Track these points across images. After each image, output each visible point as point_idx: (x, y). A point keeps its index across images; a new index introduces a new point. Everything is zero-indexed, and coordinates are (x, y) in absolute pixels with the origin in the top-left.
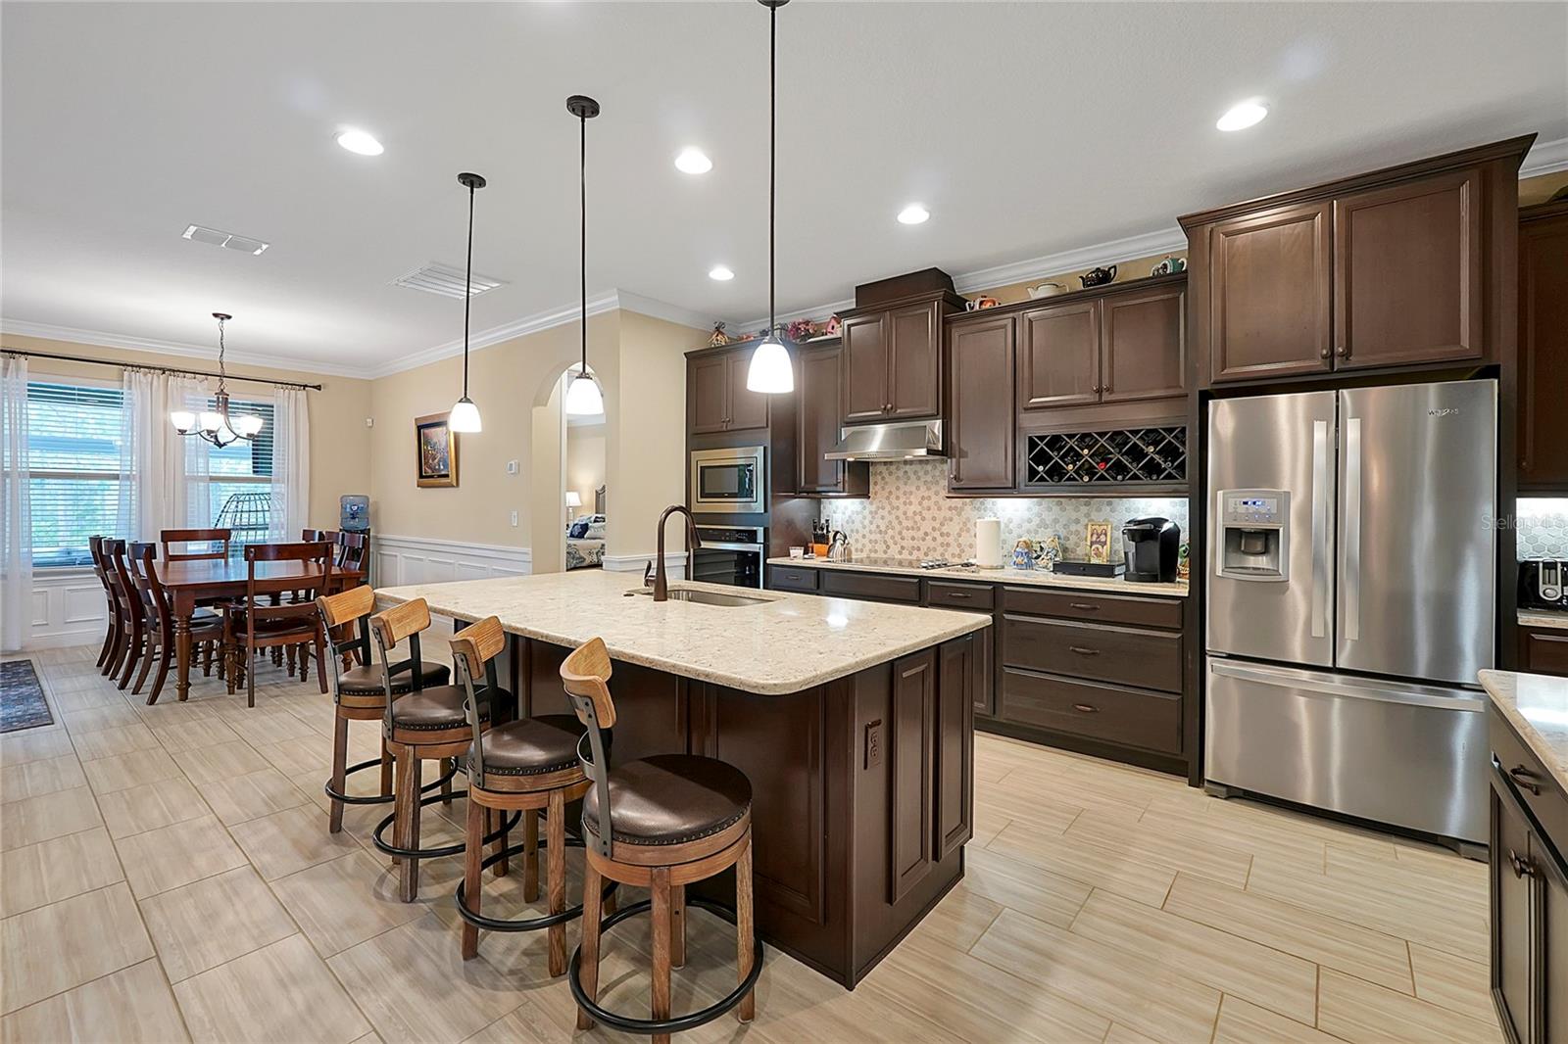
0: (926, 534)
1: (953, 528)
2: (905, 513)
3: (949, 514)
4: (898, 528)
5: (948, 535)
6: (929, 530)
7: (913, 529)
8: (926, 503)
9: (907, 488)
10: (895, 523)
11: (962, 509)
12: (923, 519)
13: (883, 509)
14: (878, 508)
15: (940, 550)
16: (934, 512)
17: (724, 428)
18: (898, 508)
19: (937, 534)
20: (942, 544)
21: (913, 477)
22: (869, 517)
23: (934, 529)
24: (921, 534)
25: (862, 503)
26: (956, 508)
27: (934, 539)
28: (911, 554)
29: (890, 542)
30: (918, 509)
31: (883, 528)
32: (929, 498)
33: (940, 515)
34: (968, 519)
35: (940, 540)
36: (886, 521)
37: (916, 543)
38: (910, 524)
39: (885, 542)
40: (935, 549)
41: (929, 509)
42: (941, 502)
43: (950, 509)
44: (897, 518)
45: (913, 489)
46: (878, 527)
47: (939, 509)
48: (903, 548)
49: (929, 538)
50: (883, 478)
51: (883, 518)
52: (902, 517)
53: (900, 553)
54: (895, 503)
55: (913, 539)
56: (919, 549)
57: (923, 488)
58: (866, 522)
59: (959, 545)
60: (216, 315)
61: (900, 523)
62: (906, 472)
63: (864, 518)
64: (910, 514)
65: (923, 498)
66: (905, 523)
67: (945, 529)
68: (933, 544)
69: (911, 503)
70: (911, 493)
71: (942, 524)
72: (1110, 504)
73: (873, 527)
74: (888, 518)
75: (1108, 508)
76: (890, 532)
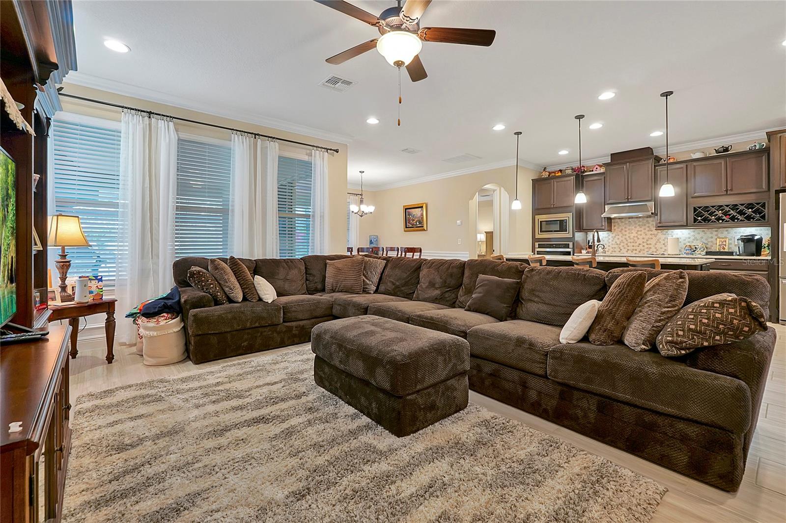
0: (640, 244)
1: (653, 242)
3: (651, 236)
4: (626, 242)
5: (650, 244)
7: (633, 242)
8: (639, 233)
9: (630, 228)
10: (624, 241)
11: (657, 235)
12: (638, 239)
13: (618, 235)
14: (616, 235)
16: (644, 236)
17: (552, 207)
18: (626, 235)
19: (645, 244)
20: (647, 248)
21: (633, 224)
22: (612, 238)
24: (637, 244)
25: (608, 234)
26: (654, 234)
27: (644, 246)
29: (622, 248)
30: (636, 235)
31: (618, 243)
32: (641, 231)
33: (646, 237)
34: (660, 238)
35: (646, 246)
36: (620, 240)
37: (635, 248)
38: (632, 241)
39: (620, 248)
41: (641, 235)
42: (647, 233)
43: (651, 234)
44: (625, 239)
45: (633, 228)
46: (616, 242)
48: (628, 250)
49: (641, 246)
50: (619, 224)
51: (618, 239)
52: (628, 238)
55: (633, 246)
56: (636, 250)
57: (638, 227)
58: (610, 241)
59: (656, 248)
60: (360, 172)
62: (630, 221)
63: (609, 239)
64: (632, 237)
65: (638, 231)
66: (629, 241)
67: (648, 243)
68: (643, 248)
69: (632, 233)
70: (632, 229)
71: (647, 240)
72: (727, 231)
73: (614, 243)
74: (621, 239)
75: (726, 232)
76: (622, 244)
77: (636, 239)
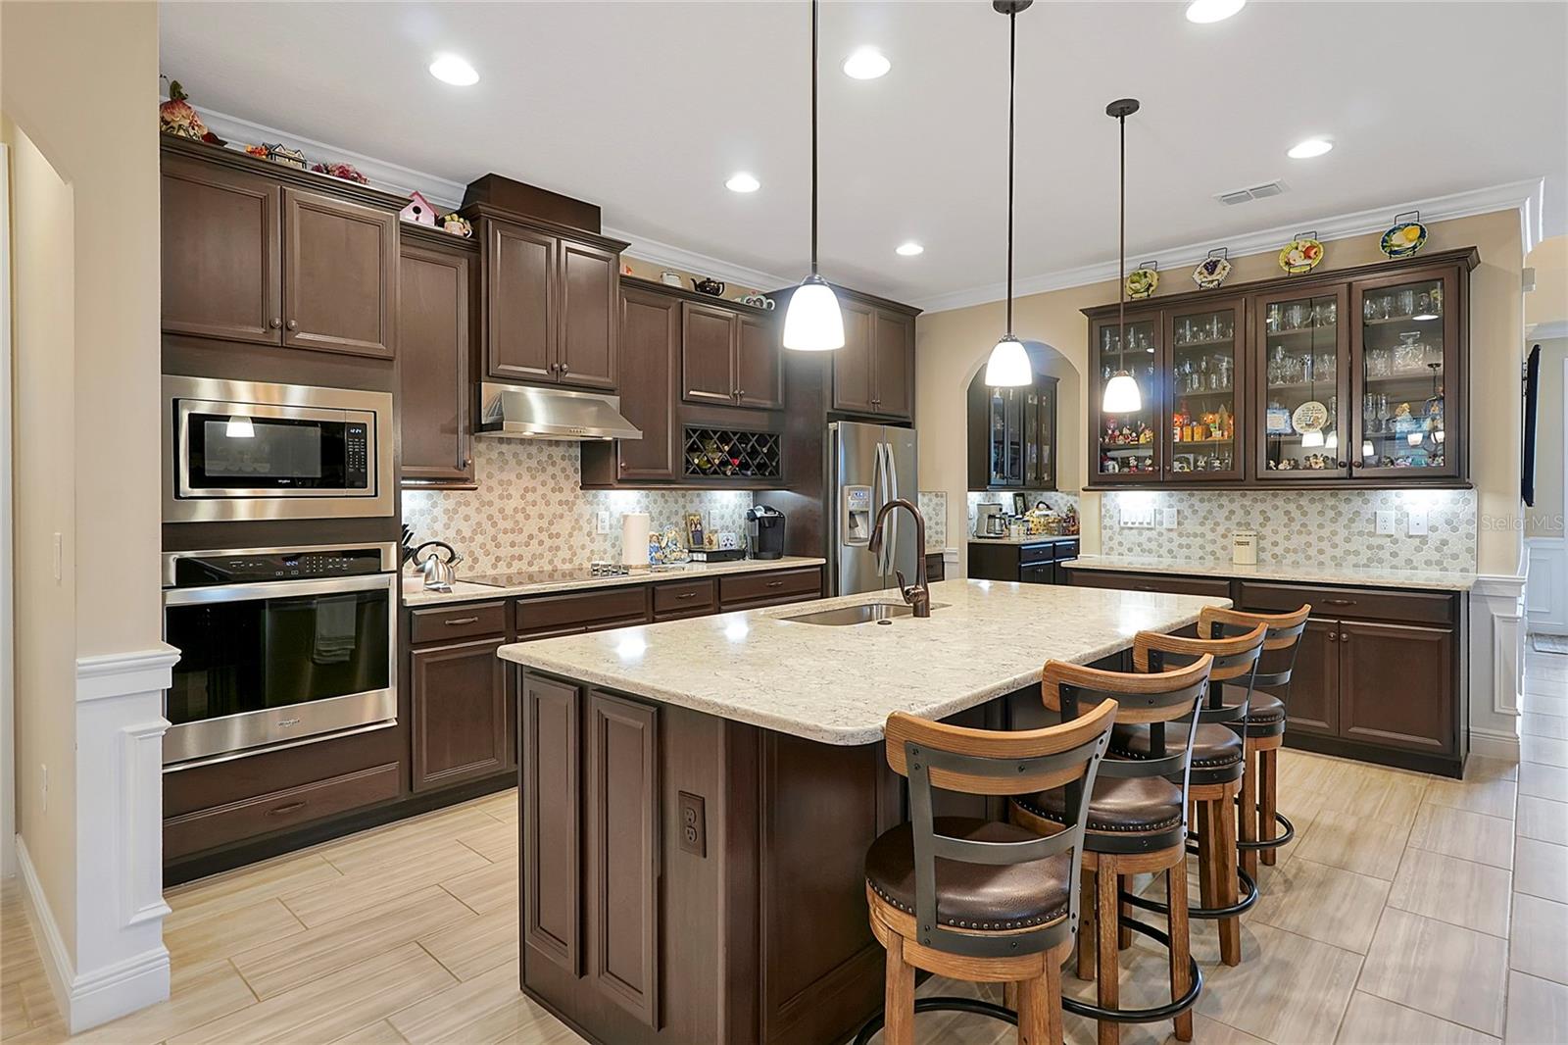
0: (531, 537)
1: (563, 527)
2: (501, 511)
3: (559, 510)
4: (491, 531)
5: (558, 535)
6: (535, 532)
7: (513, 531)
8: (530, 497)
9: (505, 476)
10: (487, 525)
11: (574, 504)
14: (459, 504)
15: (548, 555)
16: (541, 507)
18: (490, 504)
19: (544, 536)
20: (550, 549)
21: (512, 462)
22: (444, 519)
23: (541, 530)
24: (524, 537)
25: (430, 497)
26: (567, 502)
27: (541, 543)
28: (509, 565)
29: (479, 553)
30: (521, 504)
31: (467, 533)
32: (534, 490)
33: (548, 512)
34: (581, 516)
35: (548, 543)
36: (473, 522)
37: (516, 551)
38: (509, 524)
40: (541, 556)
41: (534, 504)
42: (550, 494)
43: (560, 503)
44: (490, 517)
45: (513, 477)
46: (459, 532)
47: (548, 504)
48: (498, 559)
49: (534, 542)
51: (467, 518)
52: (497, 516)
53: (494, 566)
54: (487, 497)
56: (520, 558)
57: (526, 477)
59: (571, 548)
61: (494, 525)
62: (501, 453)
63: (435, 520)
64: (509, 511)
65: (526, 490)
66: (502, 524)
67: (554, 529)
68: (540, 550)
69: (509, 497)
70: (510, 483)
71: (551, 523)
74: (475, 518)
76: (479, 539)
77: (520, 516)
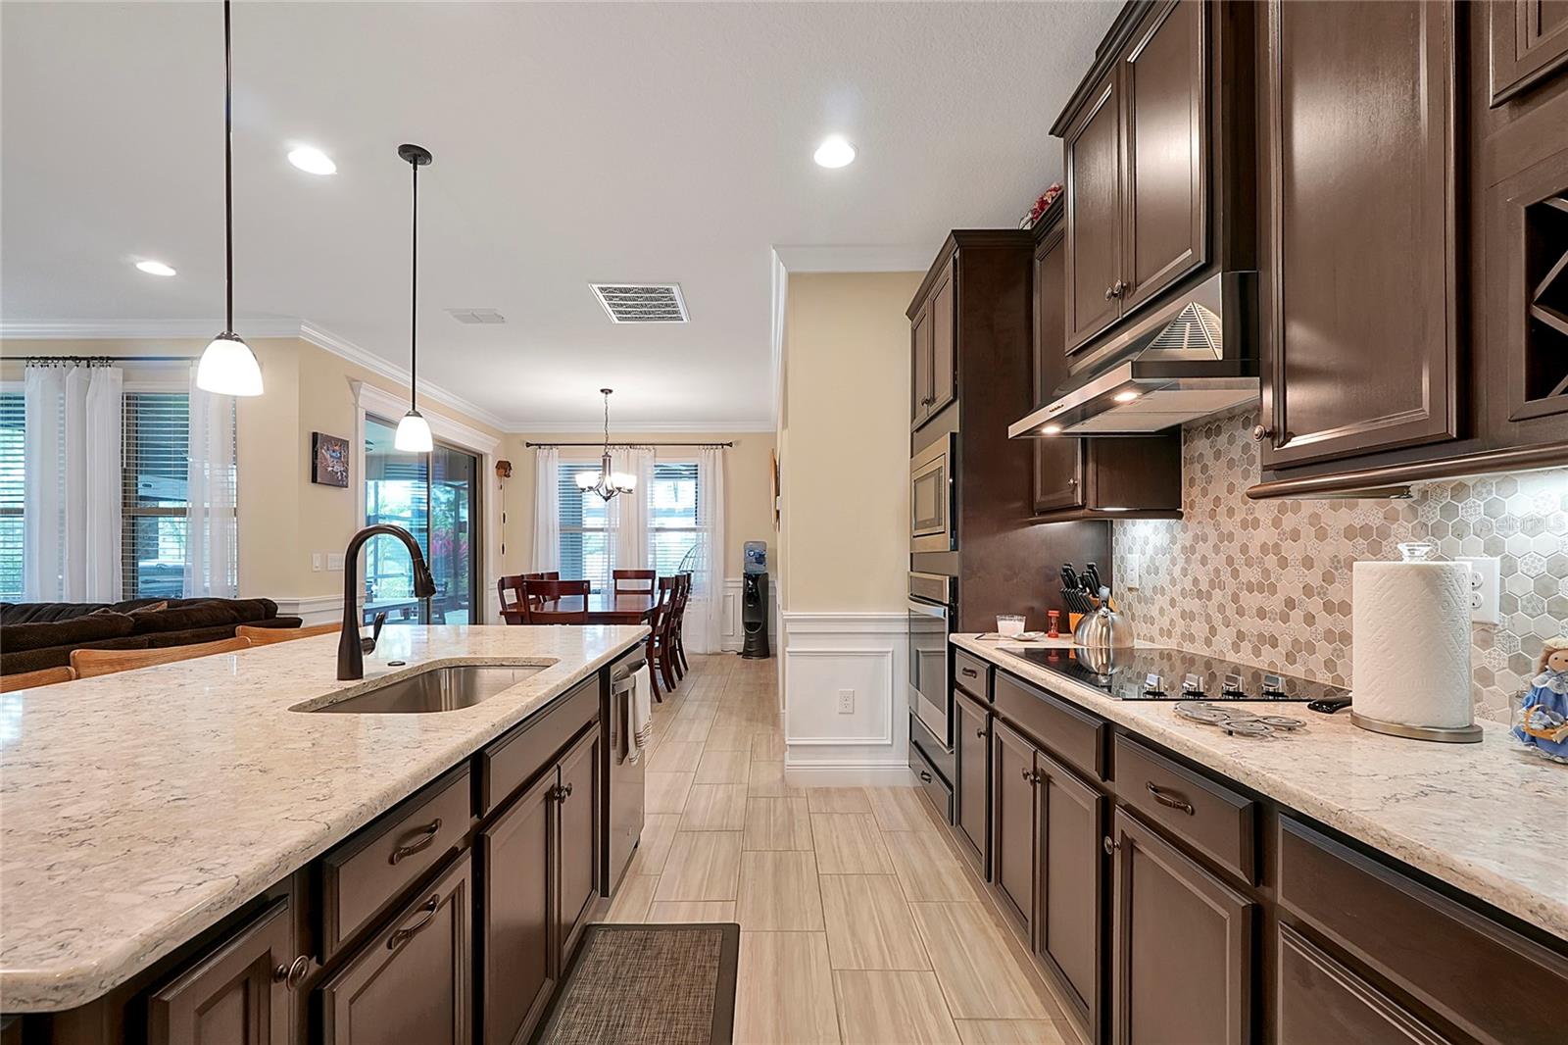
0: (1290, 603)
2: (1244, 549)
3: (1345, 548)
4: (1231, 585)
6: (1297, 595)
10: (1226, 575)
11: (1384, 533)
12: (1283, 563)
13: (1205, 540)
14: (1196, 538)
15: (1324, 650)
16: (1308, 544)
18: (1230, 537)
19: (1315, 605)
20: (1329, 636)
22: (1181, 563)
23: (1308, 590)
24: (1276, 603)
26: (1365, 531)
27: (1310, 619)
28: (1257, 652)
29: (1217, 618)
31: (1204, 587)
33: (1324, 552)
35: (1324, 621)
36: (1210, 568)
37: (1268, 627)
39: (1208, 619)
40: (1311, 649)
41: (1295, 536)
43: (1350, 533)
44: (1230, 561)
46: (1196, 581)
47: (1321, 535)
48: (1241, 636)
49: (1297, 615)
50: (1204, 469)
51: (1204, 561)
52: (1239, 559)
53: (1236, 647)
54: (1228, 525)
55: (1262, 613)
58: (1177, 571)
60: (602, 391)
61: (1235, 574)
63: (1174, 562)
64: (1254, 551)
68: (1305, 633)
69: (1256, 524)
71: (1328, 578)
73: (1188, 584)
74: (1214, 560)
76: (1217, 594)
77: (1271, 561)
